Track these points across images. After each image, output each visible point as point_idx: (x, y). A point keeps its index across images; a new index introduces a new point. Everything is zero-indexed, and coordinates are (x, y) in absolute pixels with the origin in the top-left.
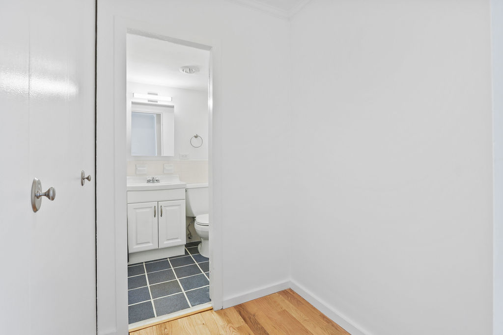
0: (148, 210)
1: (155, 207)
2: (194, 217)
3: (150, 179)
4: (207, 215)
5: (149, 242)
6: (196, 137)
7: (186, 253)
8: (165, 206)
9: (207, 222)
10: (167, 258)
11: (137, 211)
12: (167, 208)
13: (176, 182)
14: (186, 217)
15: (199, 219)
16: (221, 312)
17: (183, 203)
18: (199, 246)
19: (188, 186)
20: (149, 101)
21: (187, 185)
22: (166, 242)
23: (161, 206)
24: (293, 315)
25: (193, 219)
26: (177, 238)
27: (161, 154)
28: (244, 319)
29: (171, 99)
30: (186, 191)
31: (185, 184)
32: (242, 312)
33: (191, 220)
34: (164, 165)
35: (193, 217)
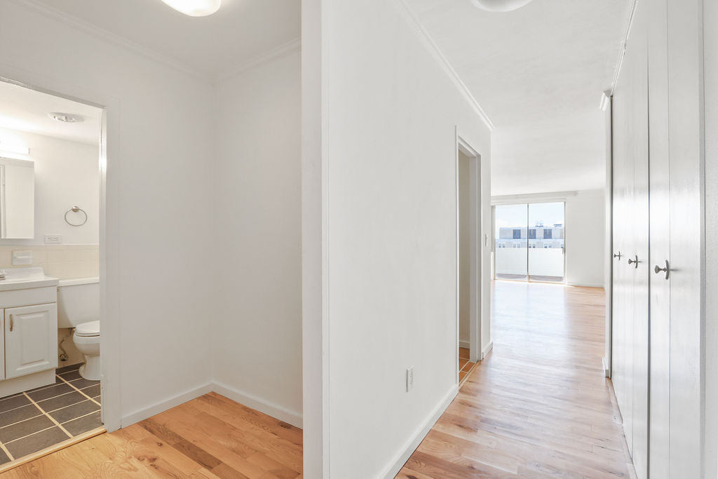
2: (72, 328)
4: (98, 322)
6: (75, 210)
7: (58, 380)
8: (17, 315)
9: (97, 331)
10: (22, 393)
12: (22, 318)
13: (39, 277)
14: (59, 329)
15: (82, 328)
16: (120, 432)
17: (54, 308)
18: (82, 369)
19: (62, 283)
21: (61, 281)
22: (21, 369)
23: (11, 315)
24: (212, 414)
25: (71, 330)
26: (43, 360)
27: (4, 235)
28: (151, 431)
30: (58, 290)
31: (57, 281)
32: (148, 426)
33: (67, 332)
34: (12, 252)
35: (69, 328)
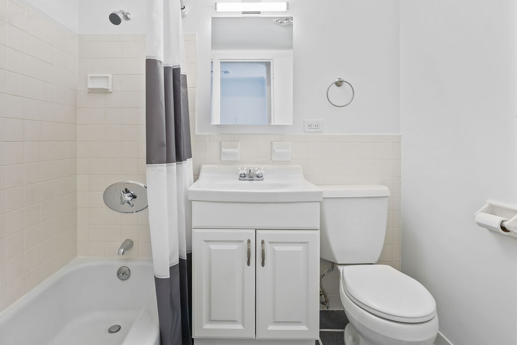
0: (234, 247)
1: (249, 241)
3: (246, 172)
5: (235, 321)
6: (339, 84)
8: (270, 243)
11: (213, 247)
12: (277, 248)
13: (299, 185)
14: (322, 260)
17: (315, 238)
19: (328, 190)
20: (244, 13)
23: (263, 242)
25: (333, 266)
27: (270, 121)
29: (285, 4)
34: (272, 144)
